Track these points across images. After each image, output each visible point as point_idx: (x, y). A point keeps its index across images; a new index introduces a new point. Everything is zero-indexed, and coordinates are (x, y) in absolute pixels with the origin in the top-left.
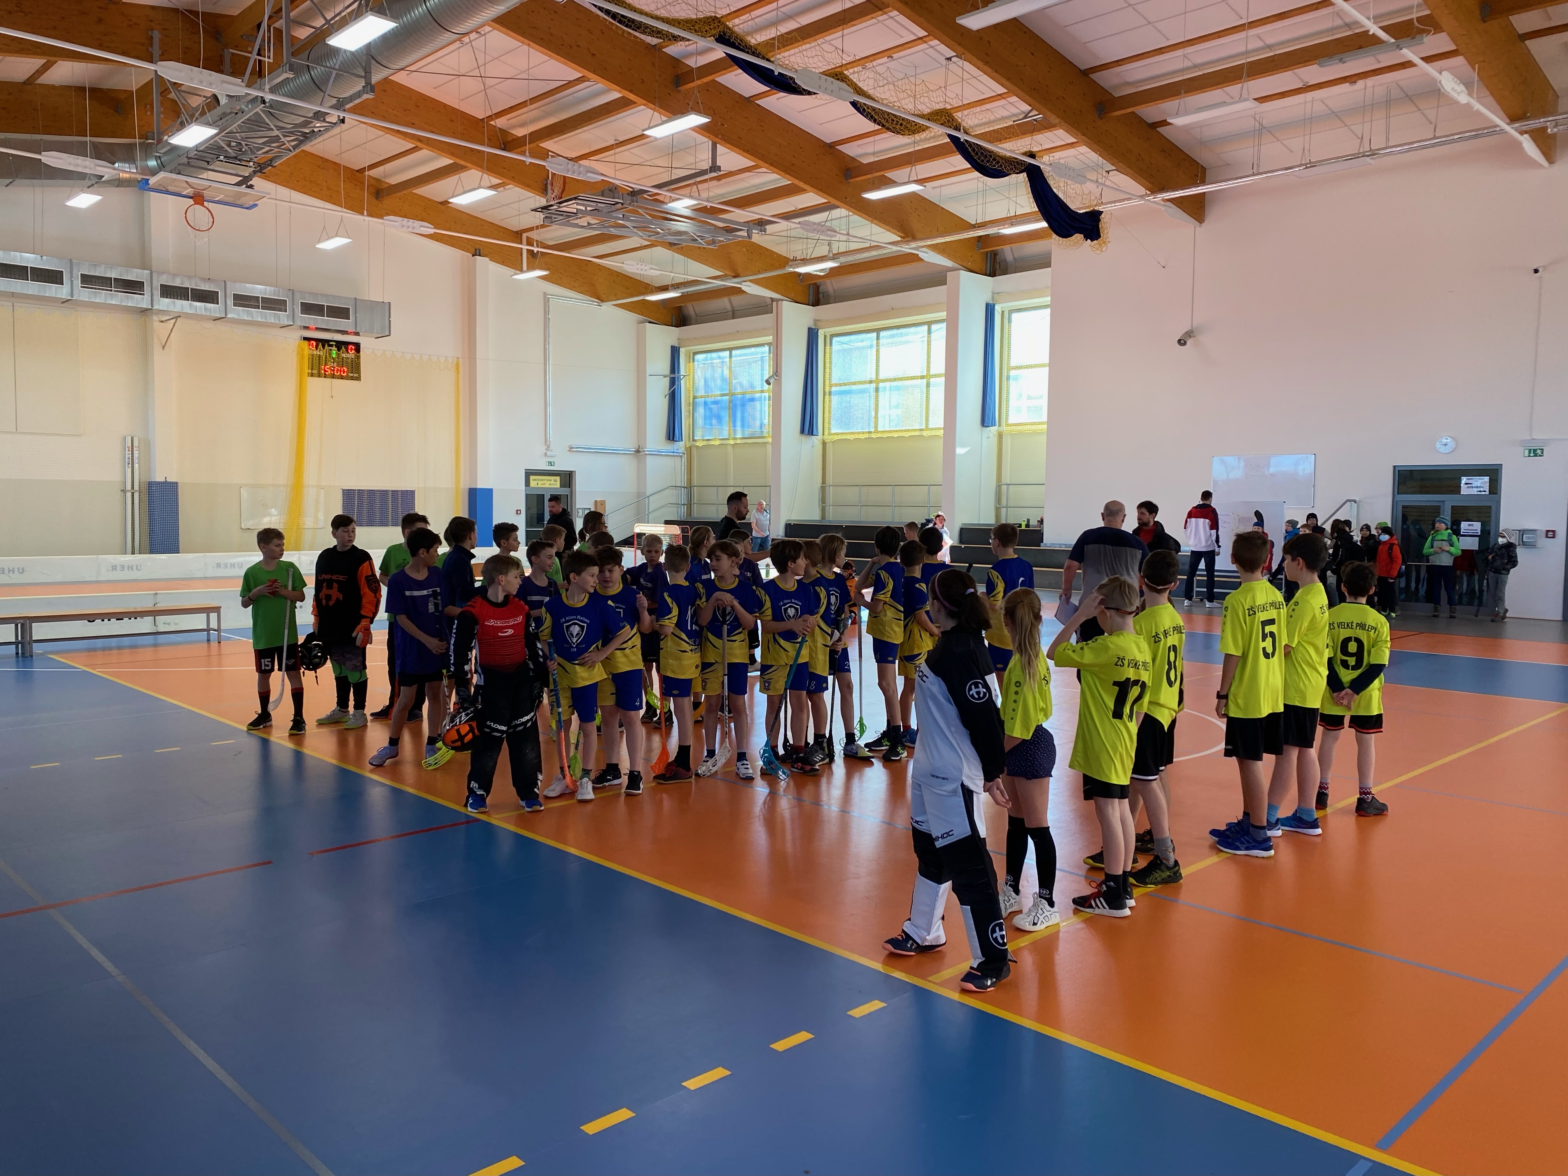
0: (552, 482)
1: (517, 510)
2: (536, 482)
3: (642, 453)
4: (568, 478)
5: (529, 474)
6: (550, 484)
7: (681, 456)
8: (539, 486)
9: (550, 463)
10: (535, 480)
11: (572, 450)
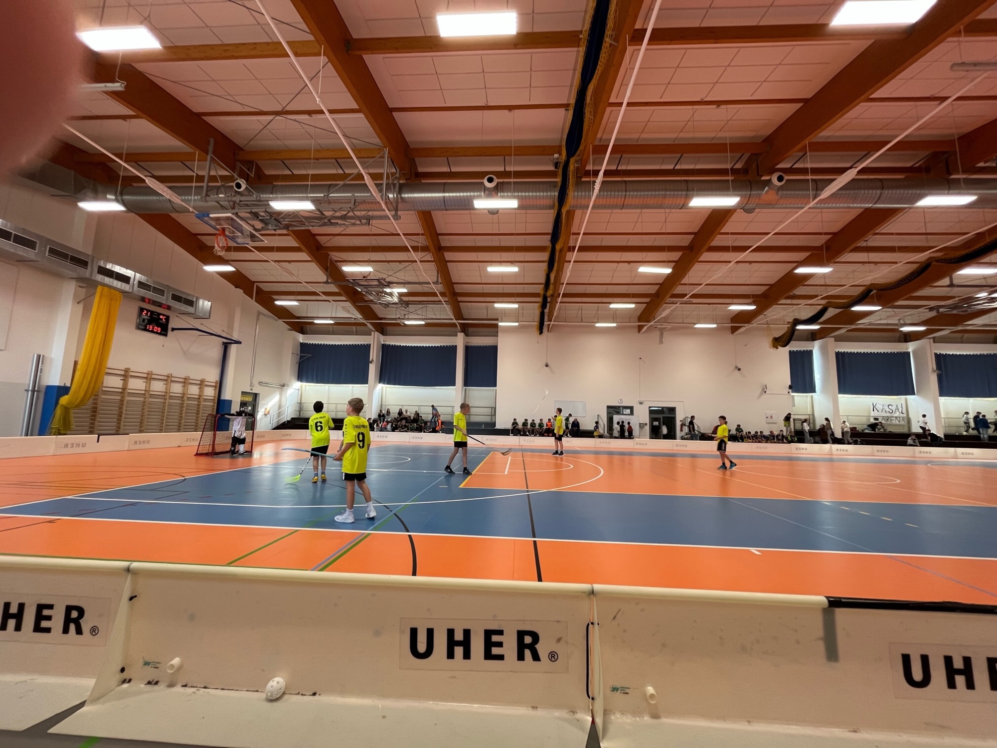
0: (250, 399)
2: (244, 398)
3: (285, 387)
4: (255, 396)
5: (243, 393)
6: (248, 399)
9: (251, 389)
11: (260, 383)
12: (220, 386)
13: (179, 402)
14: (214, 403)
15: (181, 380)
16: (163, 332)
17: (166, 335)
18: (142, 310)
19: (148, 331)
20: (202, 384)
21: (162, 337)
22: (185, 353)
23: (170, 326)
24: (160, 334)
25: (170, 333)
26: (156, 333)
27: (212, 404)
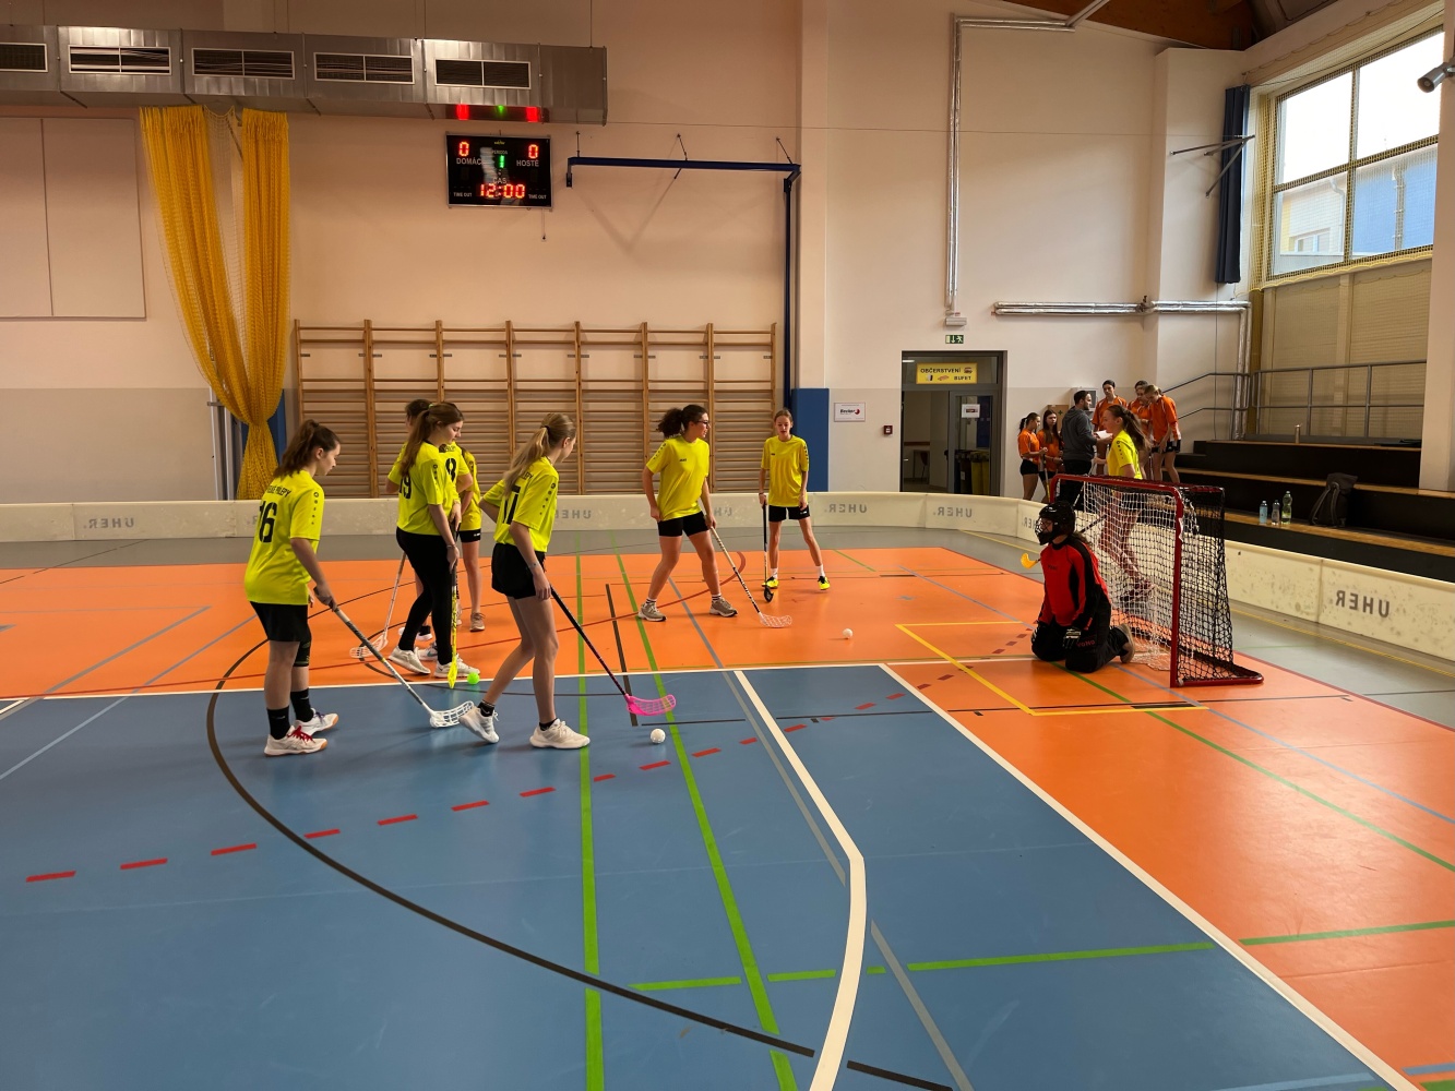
0: (962, 374)
1: (886, 427)
2: (928, 375)
3: (1147, 311)
4: (994, 362)
5: (914, 359)
6: (956, 378)
7: (1239, 313)
8: (935, 381)
9: (955, 339)
10: (926, 371)
11: (1000, 312)
12: (786, 343)
13: (631, 406)
14: (773, 404)
15: (630, 338)
16: (534, 197)
17: (547, 203)
18: (452, 142)
19: (483, 201)
20: (707, 343)
21: (535, 213)
22: (628, 247)
23: (558, 169)
24: (527, 202)
25: (559, 193)
26: (511, 203)
27: (766, 406)
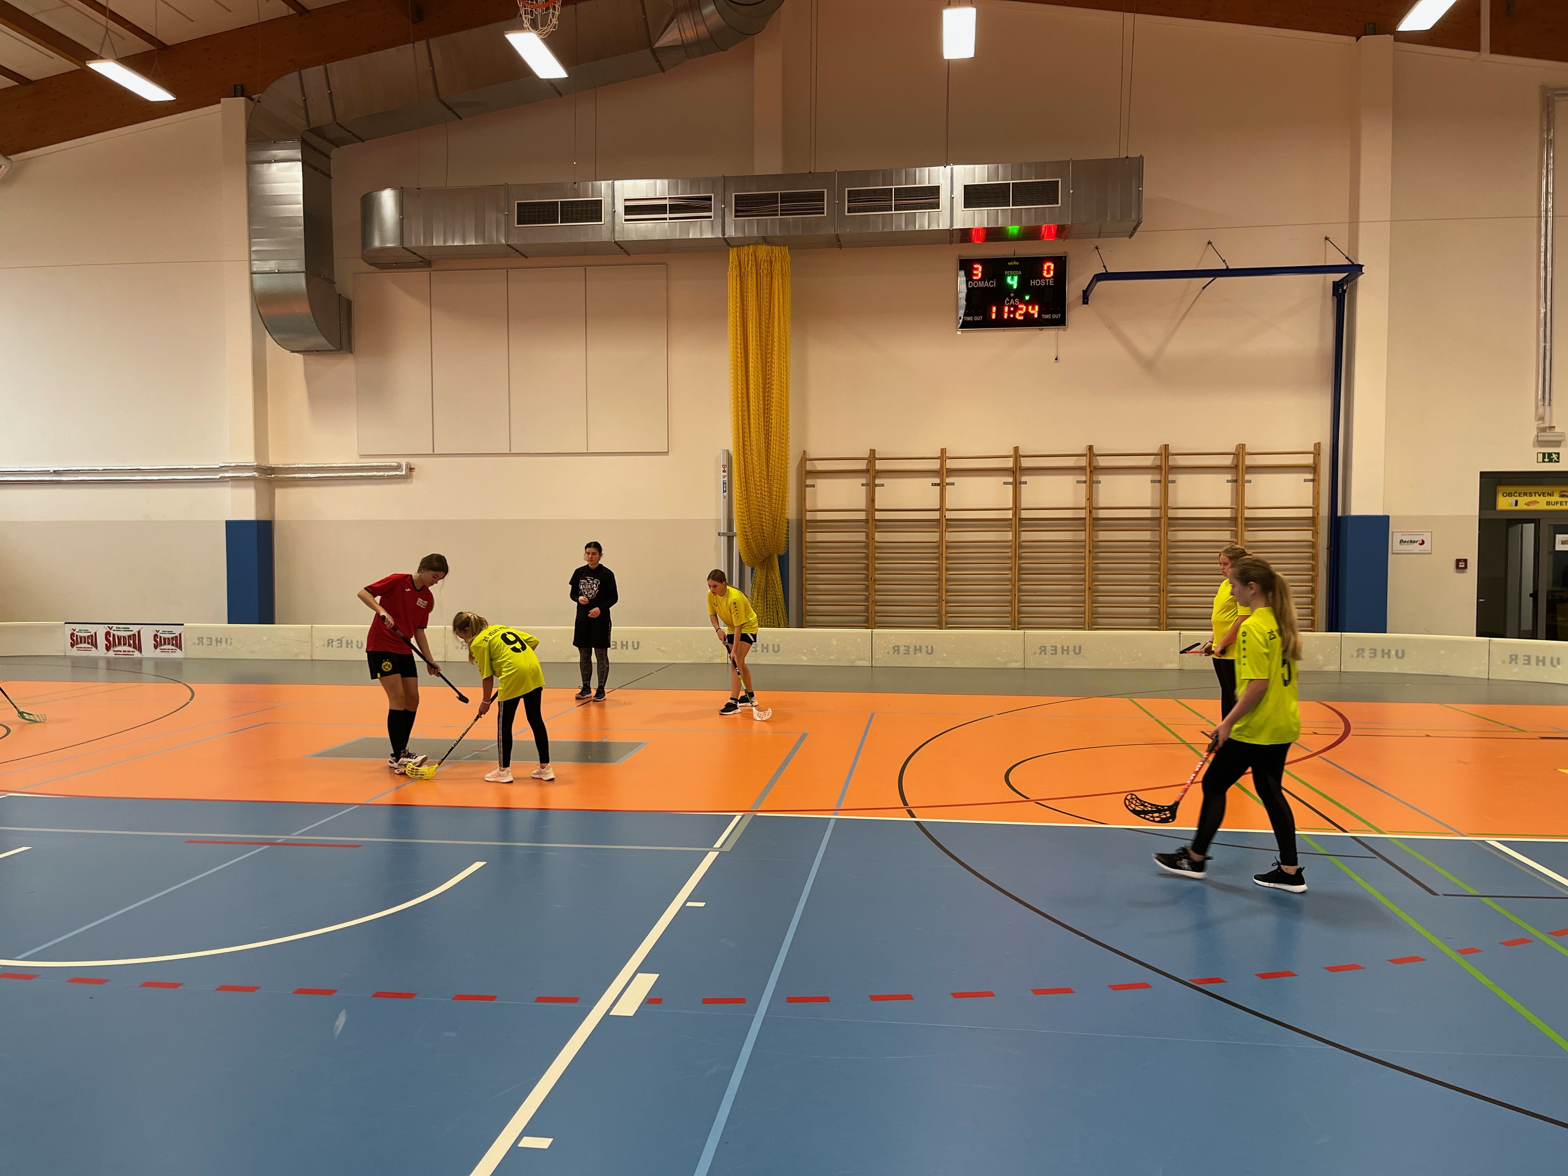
0: (1556, 498)
1: (1458, 561)
2: (1512, 499)
6: (1548, 503)
8: (1522, 506)
9: (1549, 458)
10: (1510, 495)
12: (1333, 463)
13: (1146, 535)
14: (1315, 533)
15: (1148, 461)
16: (1047, 316)
17: (1061, 322)
18: (968, 266)
19: (997, 324)
20: (1237, 466)
21: (1049, 334)
22: (1149, 365)
23: (1074, 286)
24: (1040, 323)
25: (1075, 313)
26: (1023, 324)
27: (1307, 535)
